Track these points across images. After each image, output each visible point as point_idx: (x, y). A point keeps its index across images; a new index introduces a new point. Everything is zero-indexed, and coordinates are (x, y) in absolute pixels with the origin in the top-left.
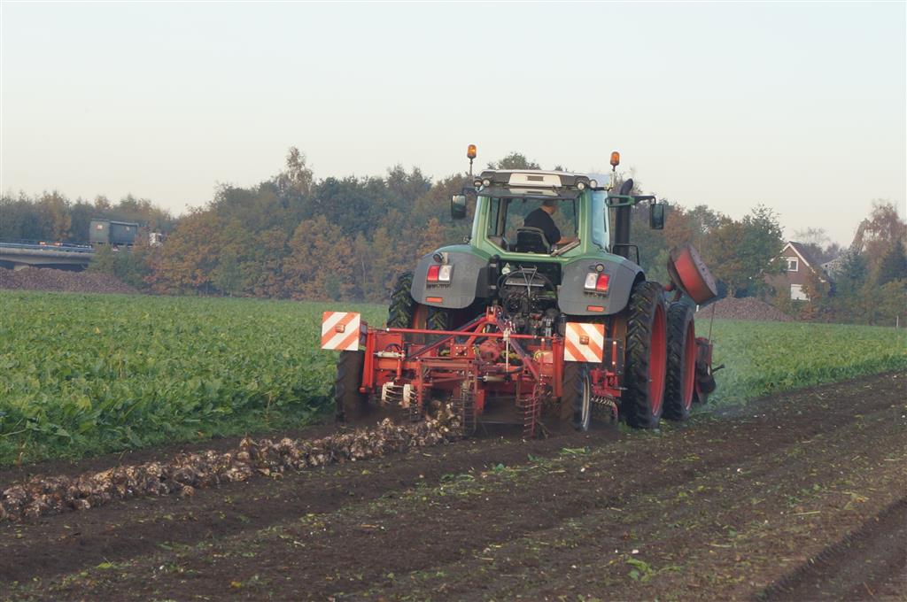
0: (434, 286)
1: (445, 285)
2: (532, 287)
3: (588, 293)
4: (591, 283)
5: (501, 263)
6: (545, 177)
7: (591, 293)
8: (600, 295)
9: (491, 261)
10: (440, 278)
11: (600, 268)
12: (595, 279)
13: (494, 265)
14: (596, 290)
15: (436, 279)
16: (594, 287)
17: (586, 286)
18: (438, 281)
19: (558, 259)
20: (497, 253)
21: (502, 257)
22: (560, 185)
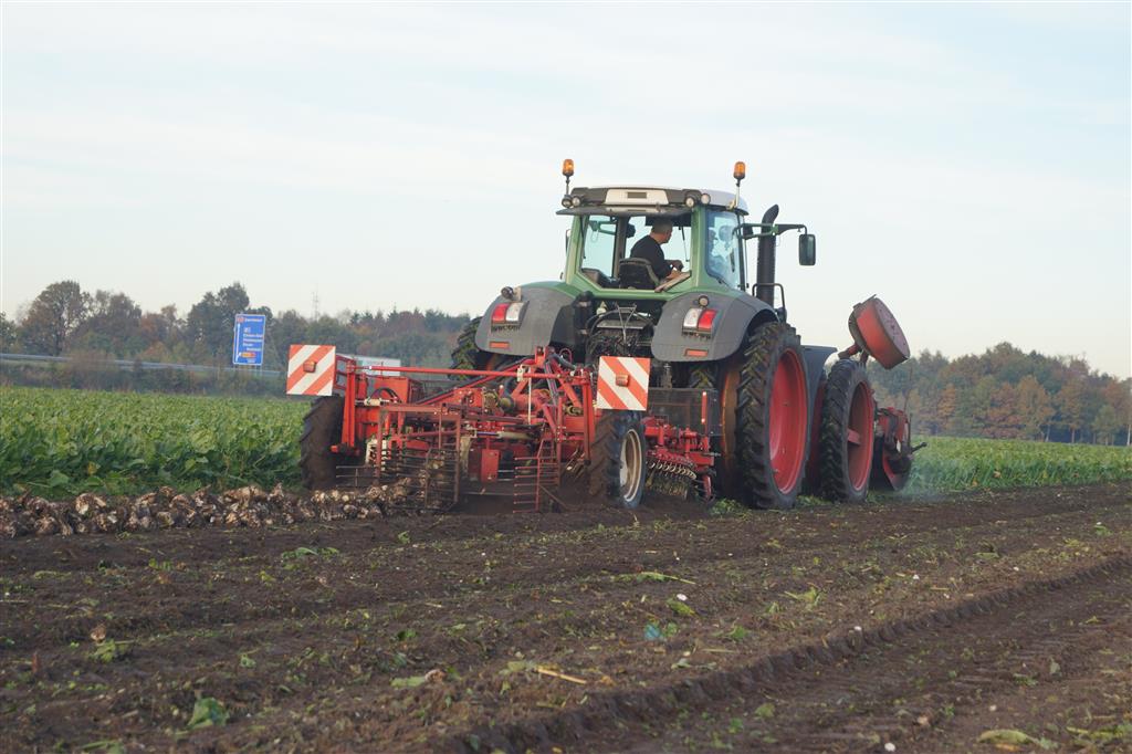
0: (500, 328)
1: (513, 326)
2: (629, 331)
3: (687, 333)
4: (691, 321)
5: (595, 301)
6: (649, 193)
7: (691, 334)
8: (702, 336)
9: (580, 298)
10: (508, 319)
11: (703, 301)
12: (697, 316)
13: (584, 304)
14: (697, 328)
15: (502, 319)
16: (694, 325)
17: (686, 325)
18: (506, 322)
19: (663, 295)
20: (589, 289)
21: (596, 294)
22: (666, 202)
